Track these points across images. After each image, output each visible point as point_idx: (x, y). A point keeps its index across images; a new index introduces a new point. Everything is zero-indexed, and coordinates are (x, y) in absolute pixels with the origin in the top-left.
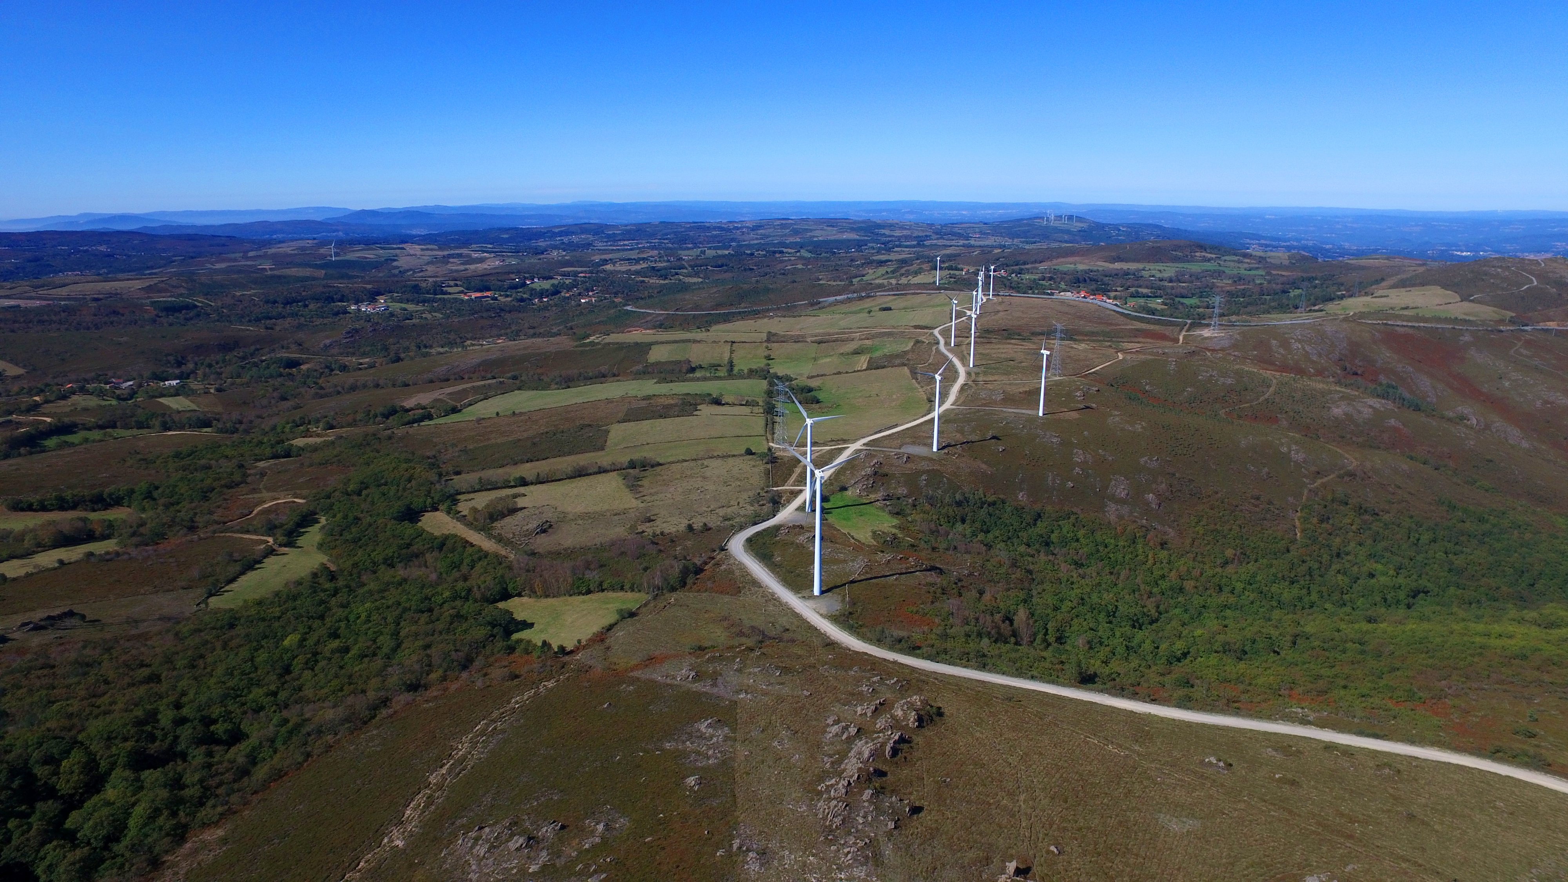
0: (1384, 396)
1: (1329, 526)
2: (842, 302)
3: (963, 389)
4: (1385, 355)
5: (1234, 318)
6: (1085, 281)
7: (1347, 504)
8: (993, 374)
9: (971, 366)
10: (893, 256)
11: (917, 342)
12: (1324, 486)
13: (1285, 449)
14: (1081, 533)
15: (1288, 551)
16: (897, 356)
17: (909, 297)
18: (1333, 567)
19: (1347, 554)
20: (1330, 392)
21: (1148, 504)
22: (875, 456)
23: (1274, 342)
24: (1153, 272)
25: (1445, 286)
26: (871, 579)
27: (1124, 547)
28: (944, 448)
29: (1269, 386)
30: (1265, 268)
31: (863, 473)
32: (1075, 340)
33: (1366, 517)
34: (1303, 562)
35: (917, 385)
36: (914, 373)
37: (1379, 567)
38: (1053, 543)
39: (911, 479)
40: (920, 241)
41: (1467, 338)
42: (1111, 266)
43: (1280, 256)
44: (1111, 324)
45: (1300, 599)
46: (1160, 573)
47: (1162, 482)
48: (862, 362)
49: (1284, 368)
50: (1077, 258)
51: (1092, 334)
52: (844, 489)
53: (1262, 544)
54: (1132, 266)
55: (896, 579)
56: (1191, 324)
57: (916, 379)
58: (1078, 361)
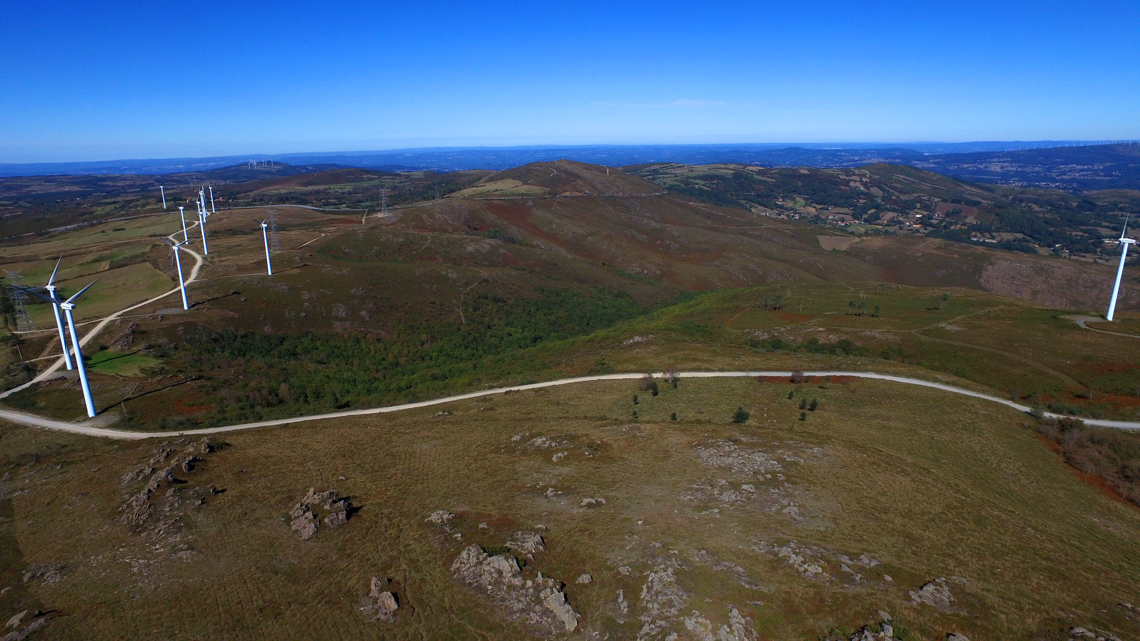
0: (494, 237)
1: (480, 312)
2: (74, 230)
3: (201, 268)
4: (490, 217)
5: (396, 206)
6: (288, 199)
7: (487, 298)
8: (226, 256)
9: (206, 253)
10: (119, 199)
11: (154, 246)
12: (472, 290)
13: (444, 273)
14: (318, 344)
15: (459, 330)
16: (137, 256)
17: (140, 219)
18: (488, 334)
19: (494, 326)
20: (464, 239)
21: (362, 318)
22: (131, 321)
23: (424, 216)
24: (336, 190)
25: (514, 178)
26: (145, 394)
28: (193, 306)
29: (426, 240)
30: (410, 181)
31: (122, 334)
32: (287, 230)
33: (499, 304)
34: (470, 334)
35: (160, 272)
36: (156, 265)
37: (513, 329)
38: (299, 354)
39: (170, 332)
40: (144, 188)
41: (530, 203)
42: (305, 189)
43: (418, 174)
44: (312, 218)
45: (473, 355)
46: (381, 357)
47: (369, 303)
48: (105, 265)
49: (433, 230)
50: (279, 186)
51: (300, 225)
52: (104, 348)
53: (443, 329)
54: (322, 187)
55: (170, 390)
56: (368, 211)
57: (159, 268)
58: (291, 240)
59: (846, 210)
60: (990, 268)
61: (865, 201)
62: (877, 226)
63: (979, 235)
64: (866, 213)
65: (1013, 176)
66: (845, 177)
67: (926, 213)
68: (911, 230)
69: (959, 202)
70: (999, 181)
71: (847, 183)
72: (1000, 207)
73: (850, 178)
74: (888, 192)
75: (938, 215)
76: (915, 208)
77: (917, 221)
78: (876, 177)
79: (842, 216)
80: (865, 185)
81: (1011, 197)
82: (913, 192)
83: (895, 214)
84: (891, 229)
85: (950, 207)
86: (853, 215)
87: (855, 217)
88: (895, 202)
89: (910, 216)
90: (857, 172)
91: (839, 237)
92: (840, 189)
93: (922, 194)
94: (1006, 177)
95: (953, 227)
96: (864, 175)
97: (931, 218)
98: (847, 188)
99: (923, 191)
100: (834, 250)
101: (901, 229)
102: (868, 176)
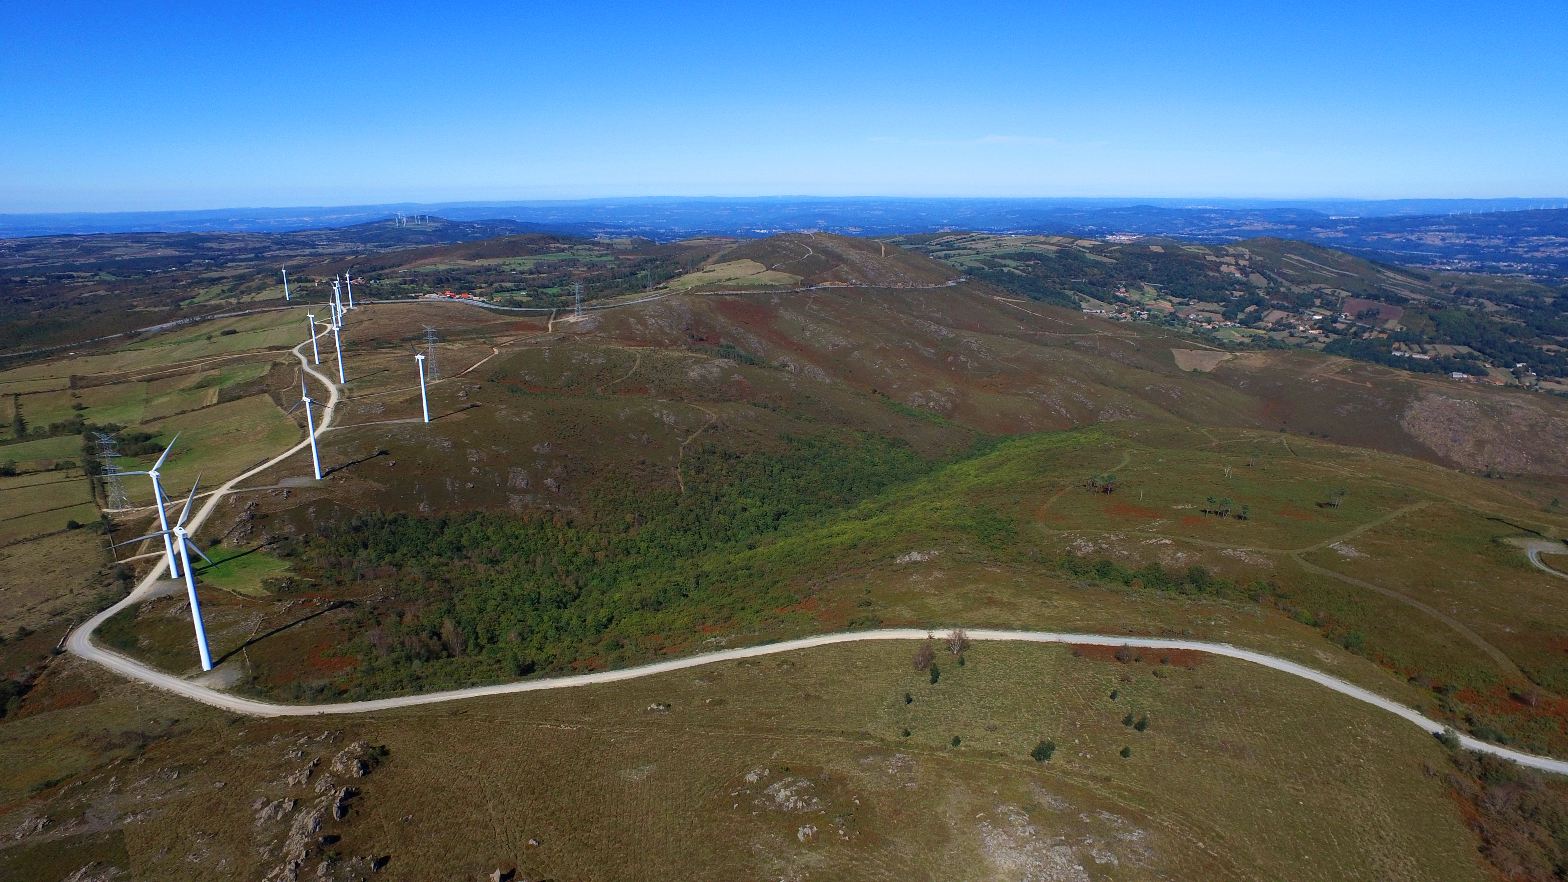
0: (726, 356)
1: (705, 476)
2: (171, 330)
3: (338, 407)
4: (722, 321)
5: (594, 302)
6: (448, 280)
7: (715, 453)
8: (368, 388)
9: (342, 382)
10: (227, 273)
11: (275, 365)
12: (695, 441)
13: (657, 415)
14: (490, 531)
15: (677, 504)
16: (253, 383)
17: (255, 316)
18: (715, 510)
19: (723, 496)
20: (685, 358)
21: (548, 489)
22: (248, 498)
23: (632, 320)
24: (513, 266)
25: (754, 259)
26: (272, 633)
27: (534, 535)
28: (328, 474)
29: (634, 361)
30: (613, 254)
31: (237, 520)
32: (448, 341)
33: (732, 461)
34: (691, 511)
35: (283, 412)
36: (278, 401)
37: (749, 501)
38: (464, 547)
39: (297, 515)
40: (258, 253)
41: (776, 300)
42: (472, 263)
43: (624, 242)
44: (482, 321)
45: (695, 544)
46: (572, 551)
47: (557, 466)
48: (212, 395)
49: (643, 343)
50: (436, 259)
51: (465, 332)
52: (216, 542)
53: (654, 504)
54: (493, 262)
55: (302, 626)
56: (556, 312)
57: (282, 405)
58: (455, 361)
59: (1214, 306)
60: (1416, 404)
61: (1242, 293)
62: (1258, 331)
63: (1403, 347)
64: (1242, 311)
65: (1459, 252)
66: (1214, 259)
67: (1328, 313)
68: (1306, 337)
69: (1376, 298)
70: (1438, 260)
71: (1217, 266)
72: (1436, 307)
73: (1222, 260)
74: (1275, 281)
75: (1345, 317)
76: (1313, 305)
77: (1315, 324)
78: (1259, 258)
79: (1208, 315)
80: (1242, 270)
81: (1454, 289)
82: (1310, 282)
83: (1284, 314)
84: (1277, 336)
85: (1363, 305)
86: (1223, 314)
87: (1227, 316)
88: (1285, 297)
89: (1306, 317)
90: (1231, 250)
91: (1203, 352)
92: (1206, 276)
93: (1323, 286)
94: (1448, 253)
95: (1366, 335)
96: (1242, 256)
97: (1335, 321)
98: (1216, 274)
99: (1326, 281)
100: (1195, 370)
101: (1292, 335)
102: (1247, 257)
